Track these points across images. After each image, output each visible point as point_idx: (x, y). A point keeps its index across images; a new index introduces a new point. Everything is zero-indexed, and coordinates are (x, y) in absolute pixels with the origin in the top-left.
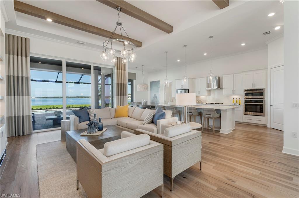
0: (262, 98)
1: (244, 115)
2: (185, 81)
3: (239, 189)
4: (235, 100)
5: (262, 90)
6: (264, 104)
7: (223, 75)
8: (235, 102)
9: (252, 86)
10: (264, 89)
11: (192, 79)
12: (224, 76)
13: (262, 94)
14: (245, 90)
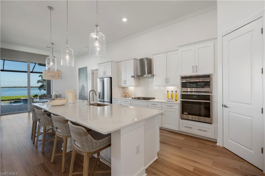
0: (208, 92)
1: (180, 119)
4: (170, 93)
5: (208, 76)
6: (212, 102)
7: (154, 55)
8: (170, 97)
9: (192, 71)
10: (212, 75)
11: (118, 62)
12: (154, 57)
13: (208, 84)
14: (182, 78)
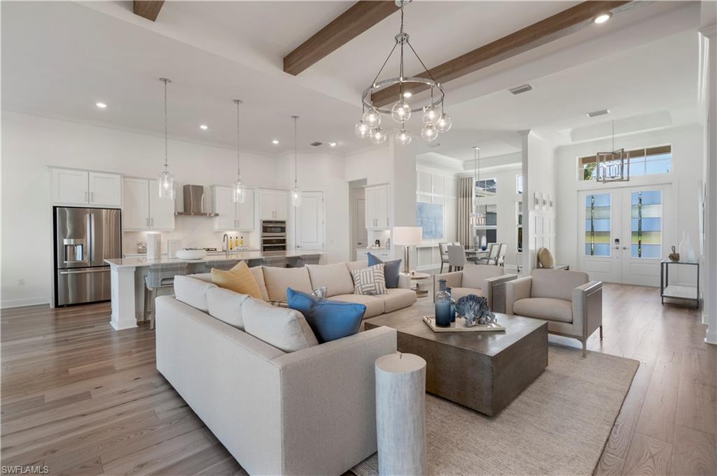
0: (284, 237)
2: (239, 191)
5: (284, 222)
11: (125, 177)
13: (283, 230)
14: (264, 222)
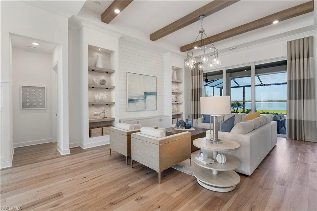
3: (127, 198)
